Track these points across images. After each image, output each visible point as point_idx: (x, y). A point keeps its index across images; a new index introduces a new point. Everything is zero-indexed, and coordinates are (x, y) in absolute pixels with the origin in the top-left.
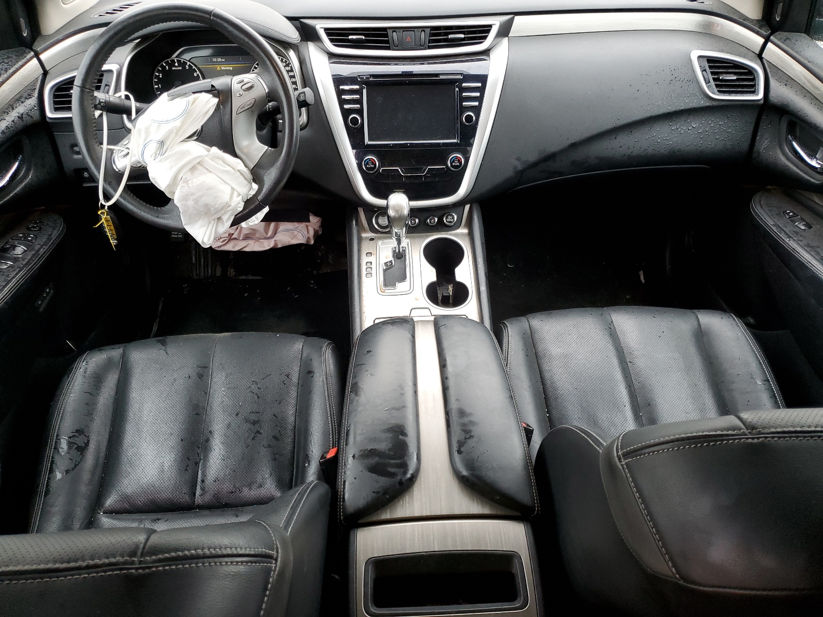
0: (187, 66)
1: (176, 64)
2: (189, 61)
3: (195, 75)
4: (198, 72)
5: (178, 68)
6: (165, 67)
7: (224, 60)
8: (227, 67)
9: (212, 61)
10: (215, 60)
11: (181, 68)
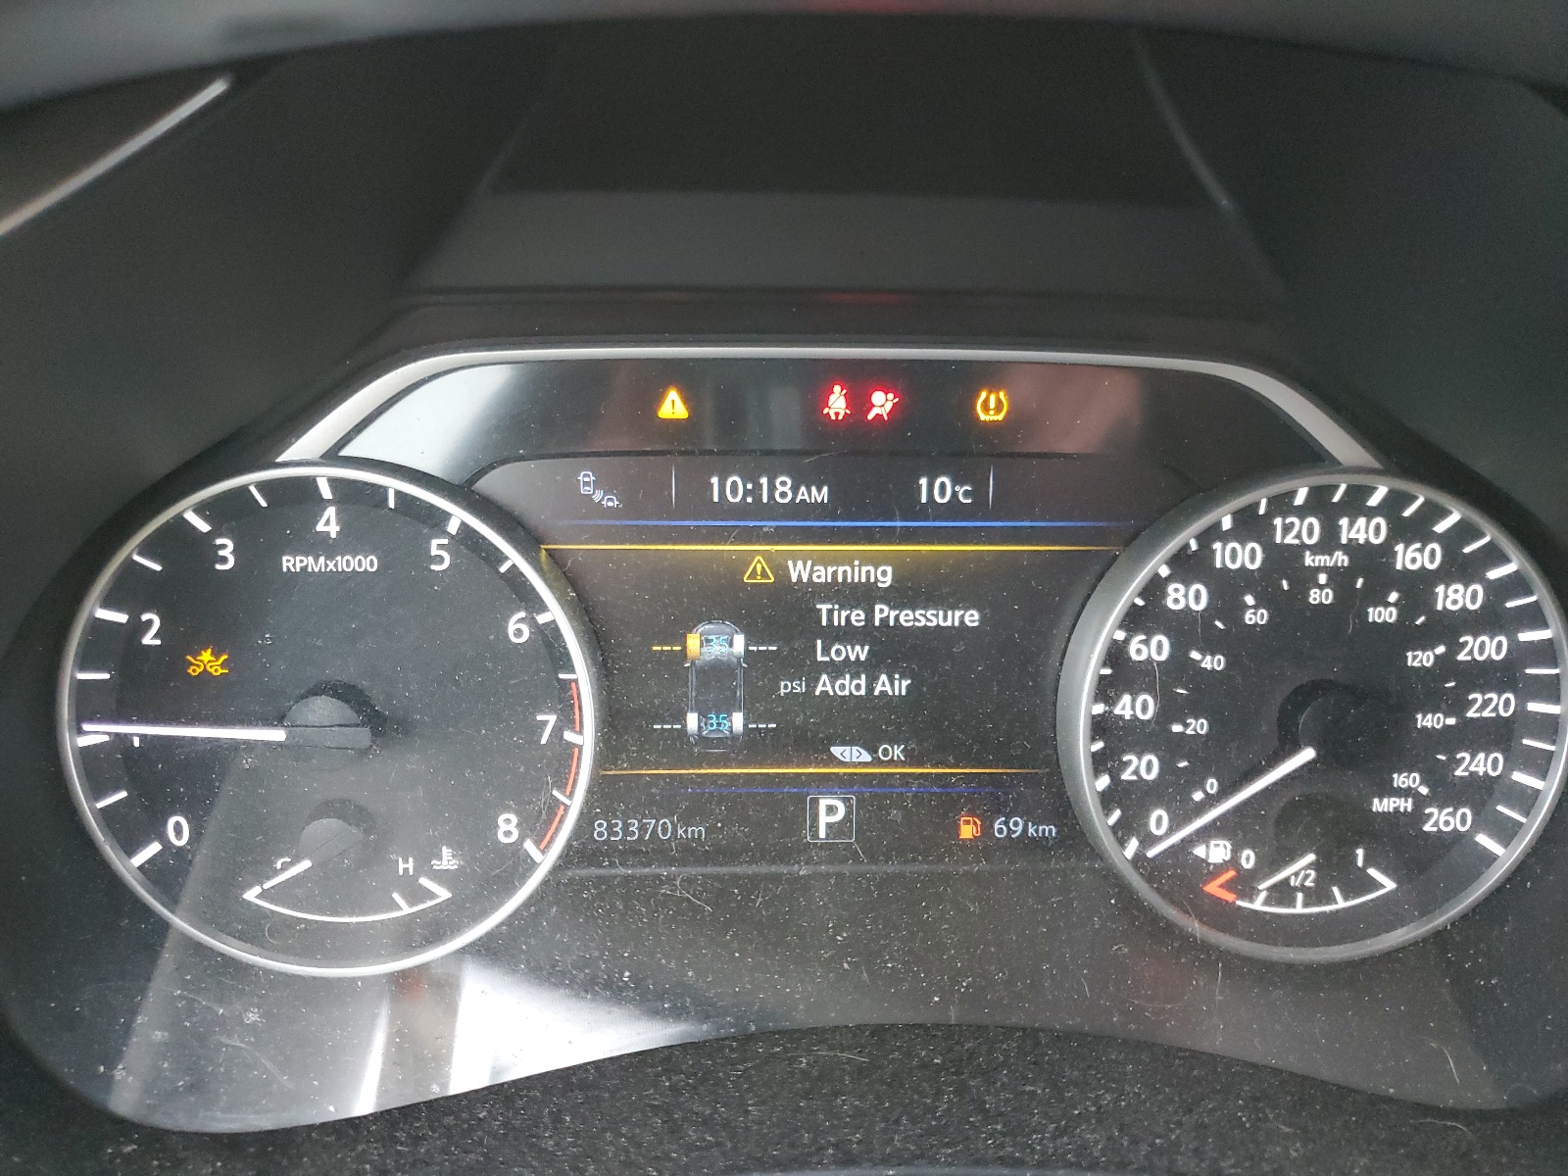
0: (435, 547)
1: (329, 523)
2: (463, 491)
3: (517, 629)
4: (554, 612)
5: (348, 563)
6: (203, 547)
7: (821, 495)
8: (847, 559)
9: (697, 501)
10: (730, 488)
11: (368, 563)
